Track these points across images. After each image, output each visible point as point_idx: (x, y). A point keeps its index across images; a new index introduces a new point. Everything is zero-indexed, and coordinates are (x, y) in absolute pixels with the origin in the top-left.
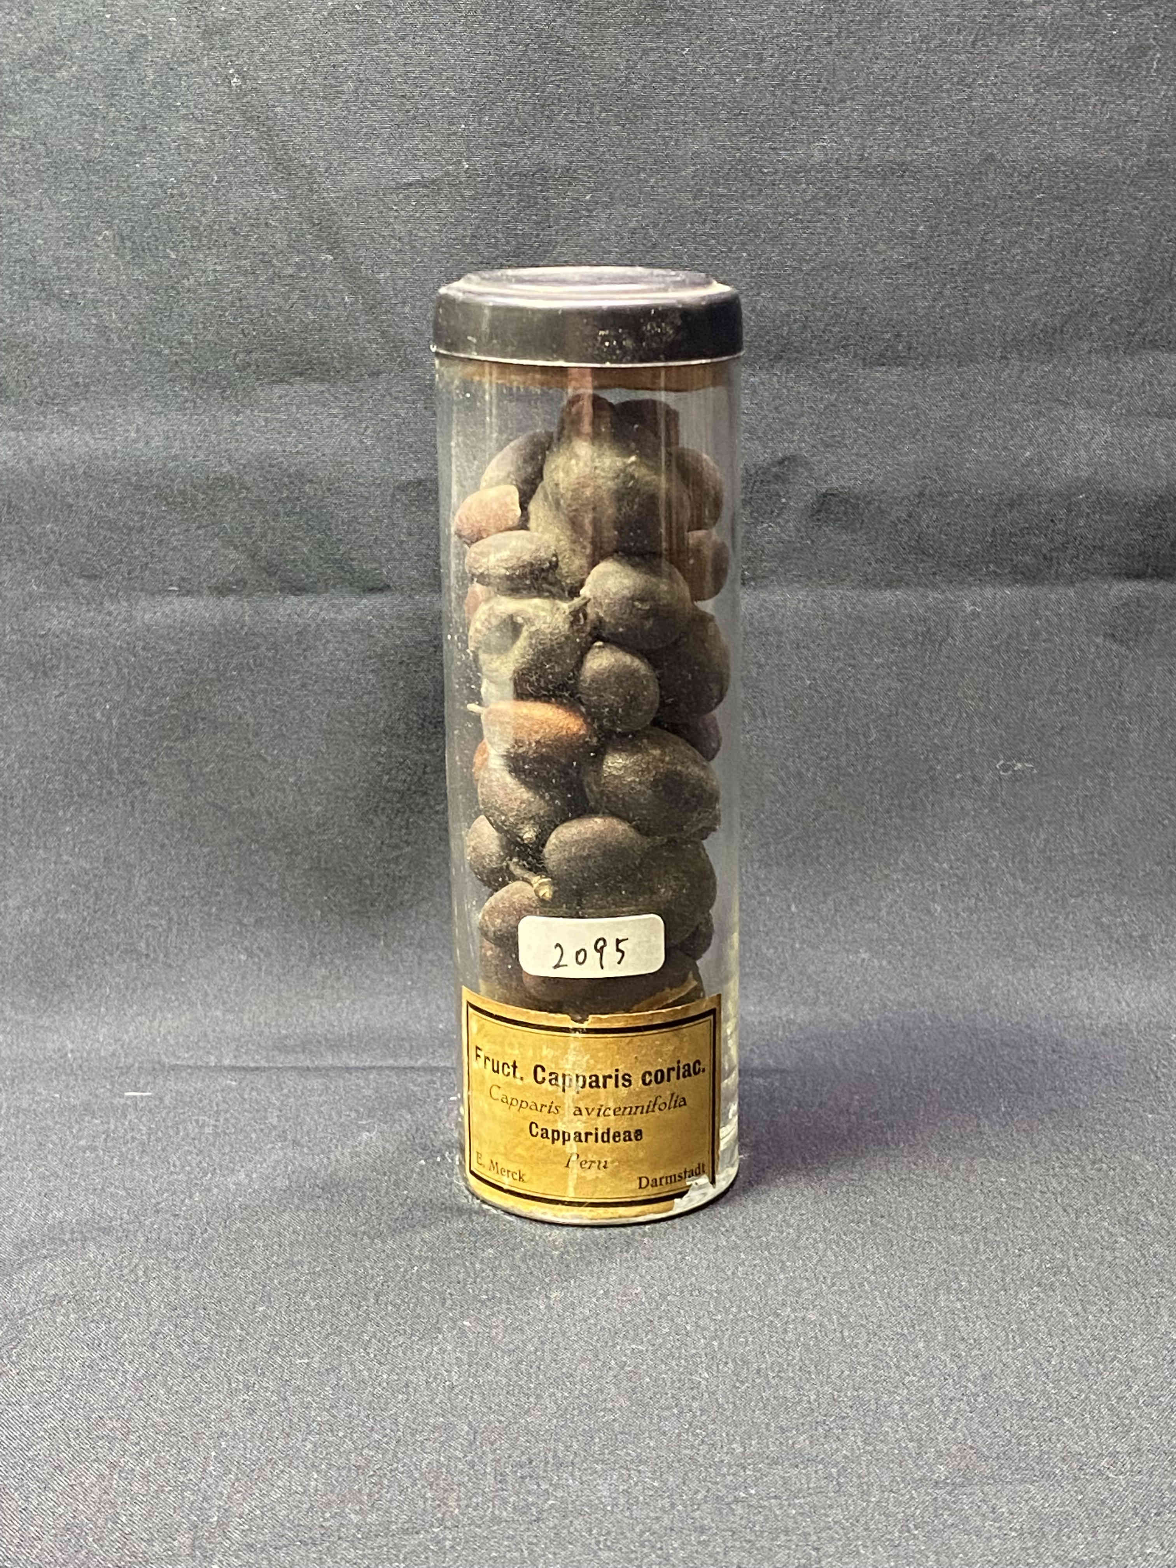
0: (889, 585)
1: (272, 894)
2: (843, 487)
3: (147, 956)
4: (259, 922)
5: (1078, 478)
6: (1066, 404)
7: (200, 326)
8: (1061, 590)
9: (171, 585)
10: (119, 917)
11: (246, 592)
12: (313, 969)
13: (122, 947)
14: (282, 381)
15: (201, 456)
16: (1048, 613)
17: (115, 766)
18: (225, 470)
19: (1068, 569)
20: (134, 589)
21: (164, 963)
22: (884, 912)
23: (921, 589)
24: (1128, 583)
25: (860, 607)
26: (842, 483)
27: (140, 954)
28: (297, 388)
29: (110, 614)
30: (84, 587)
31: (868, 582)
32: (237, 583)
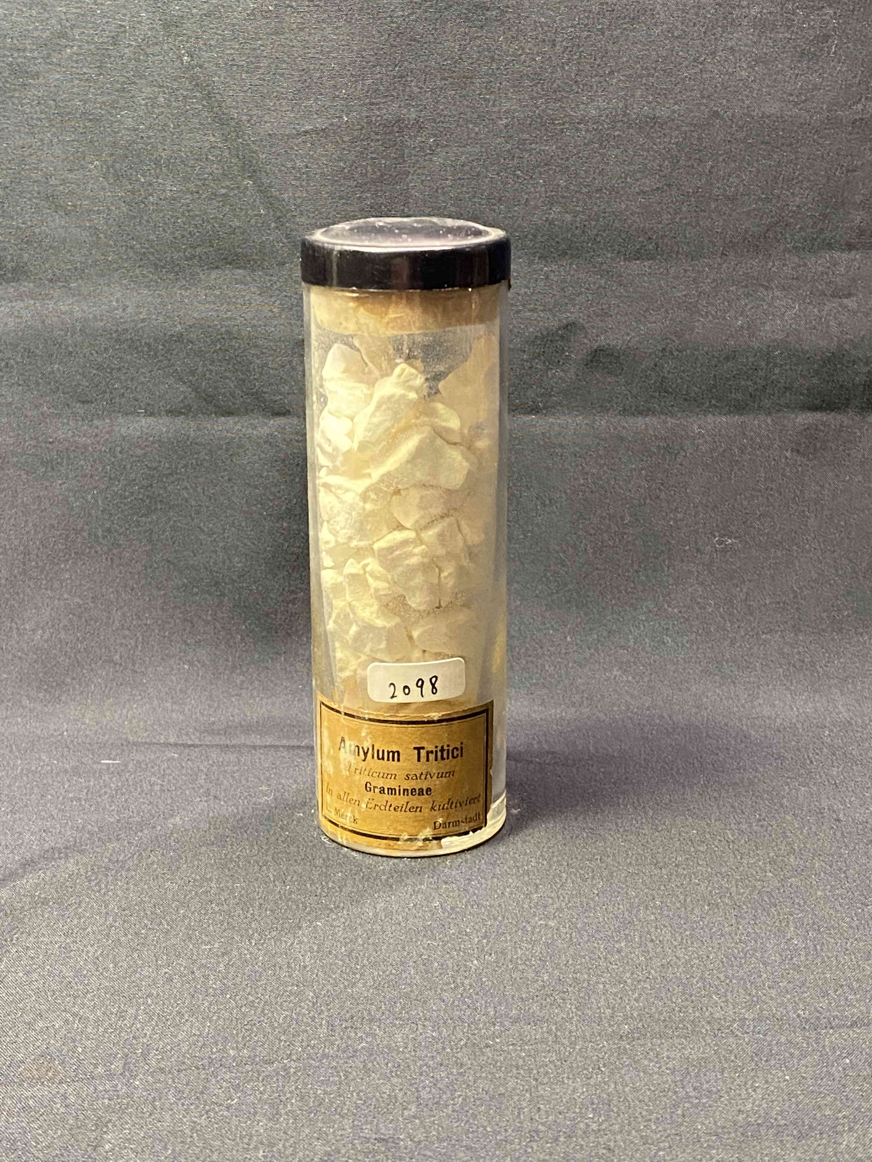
0: (640, 413)
1: (207, 623)
2: (609, 345)
3: (121, 665)
4: (198, 643)
5: (774, 340)
6: (767, 288)
7: (161, 229)
8: (762, 417)
9: (140, 408)
10: (102, 638)
11: (191, 414)
12: (234, 675)
13: (103, 659)
14: (217, 268)
15: (161, 319)
16: (752, 434)
17: (100, 533)
18: (177, 329)
19: (767, 403)
20: (114, 411)
21: (132, 670)
22: (631, 643)
23: (664, 417)
24: (809, 414)
25: (619, 428)
26: (608, 341)
27: (116, 664)
28: (227, 273)
29: (97, 427)
30: (80, 409)
31: (625, 412)
32: (184, 408)
